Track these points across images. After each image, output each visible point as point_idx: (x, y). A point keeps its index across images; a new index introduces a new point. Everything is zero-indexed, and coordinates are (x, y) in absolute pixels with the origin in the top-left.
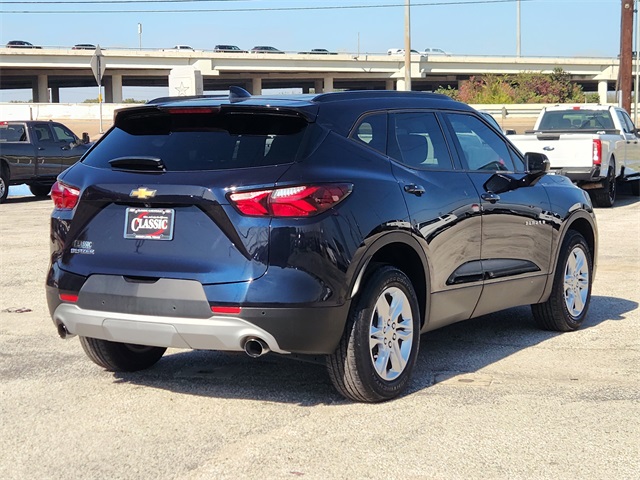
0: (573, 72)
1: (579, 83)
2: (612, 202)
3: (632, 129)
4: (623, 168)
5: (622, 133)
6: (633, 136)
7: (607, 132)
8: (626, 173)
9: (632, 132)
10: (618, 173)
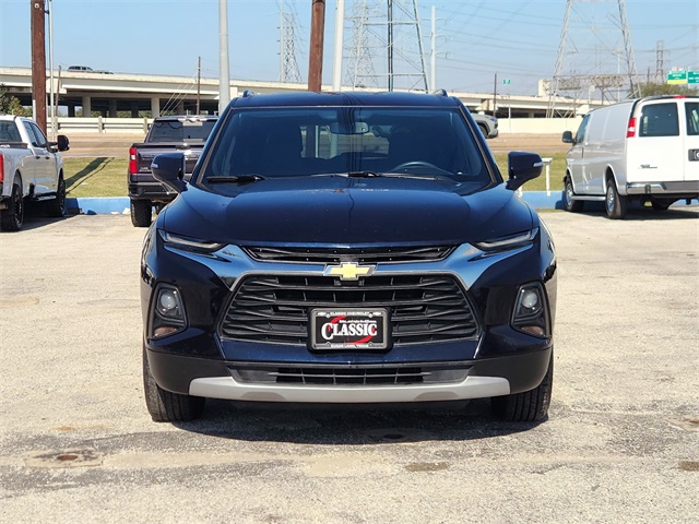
0: (7, 84)
1: (16, 95)
2: (19, 225)
3: (43, 143)
4: (32, 187)
5: (30, 146)
6: (44, 150)
7: (12, 146)
8: (36, 191)
9: (43, 146)
10: (26, 191)
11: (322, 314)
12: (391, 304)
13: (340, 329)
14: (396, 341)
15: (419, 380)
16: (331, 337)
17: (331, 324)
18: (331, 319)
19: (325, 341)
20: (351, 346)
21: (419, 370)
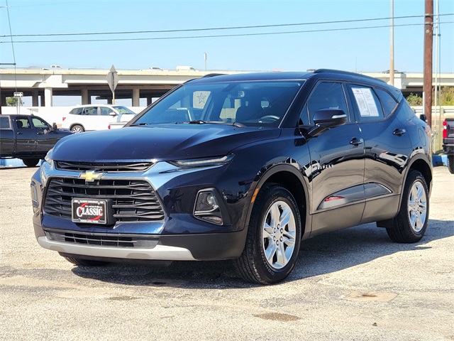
11: (76, 201)
12: (113, 197)
13: (85, 211)
14: (118, 220)
15: (131, 245)
16: (81, 216)
17: (81, 208)
18: (81, 205)
19: (78, 217)
20: (90, 221)
21: (130, 239)
